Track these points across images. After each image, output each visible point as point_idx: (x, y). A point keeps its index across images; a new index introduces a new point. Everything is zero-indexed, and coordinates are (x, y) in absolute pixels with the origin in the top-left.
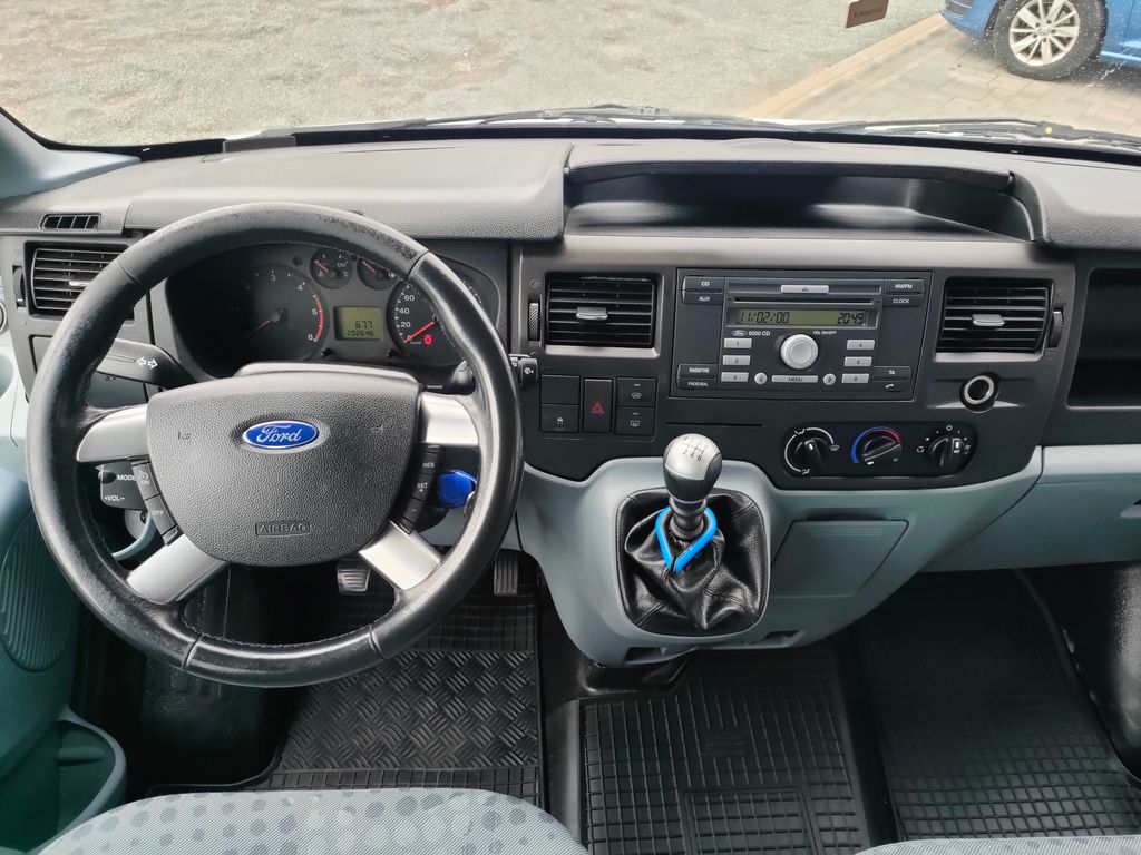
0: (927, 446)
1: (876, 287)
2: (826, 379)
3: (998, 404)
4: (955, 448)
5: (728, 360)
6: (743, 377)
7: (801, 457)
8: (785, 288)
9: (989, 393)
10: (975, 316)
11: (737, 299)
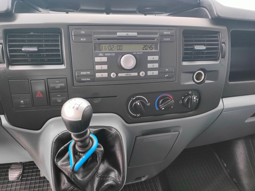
0: (183, 100)
1: (156, 34)
2: (141, 74)
3: (207, 82)
4: (194, 100)
5: (98, 67)
6: (105, 75)
7: (135, 109)
8: (119, 34)
9: (203, 77)
10: (195, 46)
11: (99, 39)
